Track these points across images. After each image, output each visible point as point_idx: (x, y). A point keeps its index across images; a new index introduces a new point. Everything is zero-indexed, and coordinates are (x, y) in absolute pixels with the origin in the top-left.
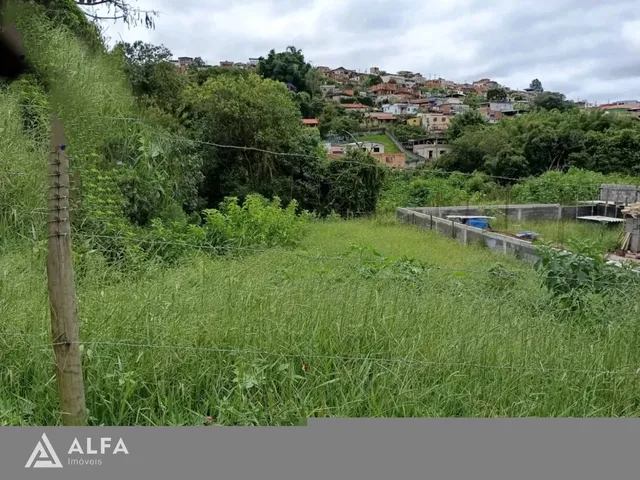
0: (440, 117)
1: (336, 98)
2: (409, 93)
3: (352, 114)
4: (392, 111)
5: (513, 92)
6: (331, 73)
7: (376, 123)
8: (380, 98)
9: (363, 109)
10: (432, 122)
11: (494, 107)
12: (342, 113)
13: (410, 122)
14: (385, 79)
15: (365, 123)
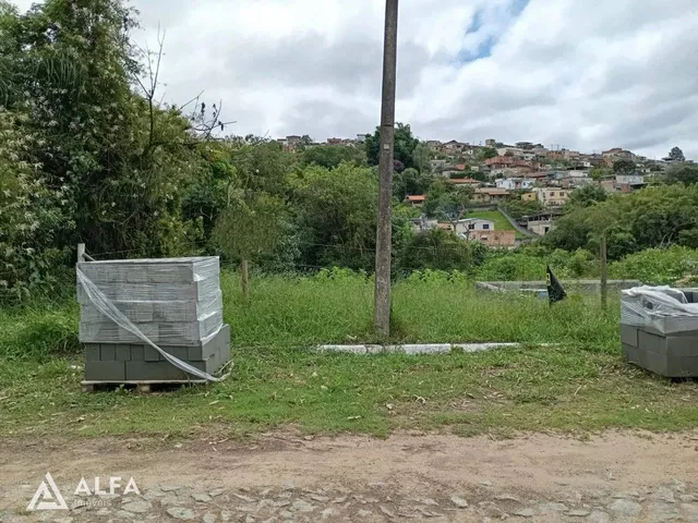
0: (557, 192)
1: (446, 174)
2: (526, 166)
3: (461, 190)
4: (505, 185)
5: (650, 161)
6: (442, 146)
7: (487, 198)
8: (493, 173)
9: (475, 185)
10: (548, 197)
11: (620, 179)
12: (450, 188)
13: (525, 197)
14: (502, 152)
15: (476, 199)
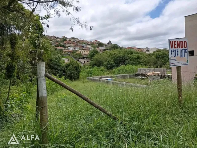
0: (86, 51)
1: (53, 45)
2: (75, 44)
3: (59, 50)
4: (71, 49)
6: (50, 37)
7: (67, 53)
8: (67, 45)
9: (63, 49)
10: (84, 52)
11: (101, 48)
13: (77, 52)
14: (68, 40)
15: (63, 53)
